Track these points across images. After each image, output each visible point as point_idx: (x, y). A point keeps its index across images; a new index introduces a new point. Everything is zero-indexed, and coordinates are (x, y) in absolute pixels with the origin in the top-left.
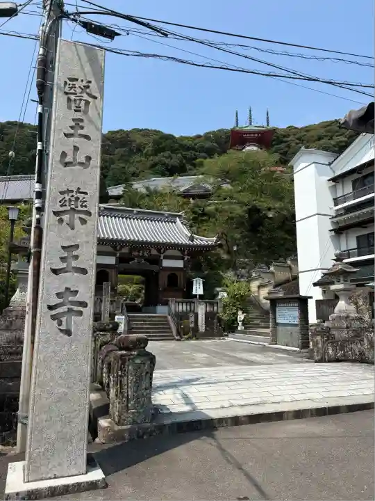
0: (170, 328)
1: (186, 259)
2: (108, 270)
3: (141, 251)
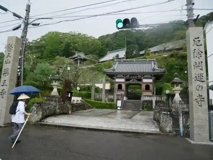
3: (134, 76)
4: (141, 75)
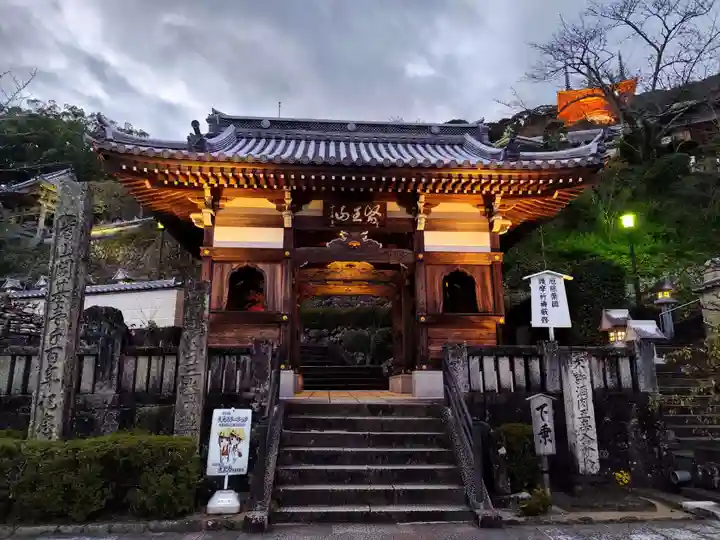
0: (452, 458)
1: (496, 229)
2: (260, 266)
3: (357, 210)
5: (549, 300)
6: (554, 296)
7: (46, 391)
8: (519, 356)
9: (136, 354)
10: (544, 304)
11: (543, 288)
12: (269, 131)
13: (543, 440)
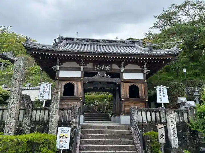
0: (133, 143)
1: (145, 71)
2: (74, 83)
3: (103, 66)
4: (119, 63)
5: (162, 94)
6: (163, 93)
7: (9, 120)
8: (153, 111)
9: (36, 109)
10: (160, 96)
11: (160, 91)
12: (76, 42)
13: (161, 138)
